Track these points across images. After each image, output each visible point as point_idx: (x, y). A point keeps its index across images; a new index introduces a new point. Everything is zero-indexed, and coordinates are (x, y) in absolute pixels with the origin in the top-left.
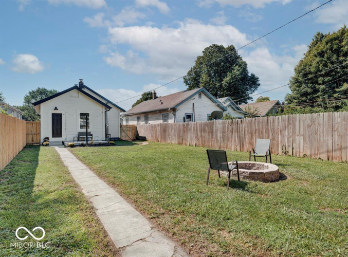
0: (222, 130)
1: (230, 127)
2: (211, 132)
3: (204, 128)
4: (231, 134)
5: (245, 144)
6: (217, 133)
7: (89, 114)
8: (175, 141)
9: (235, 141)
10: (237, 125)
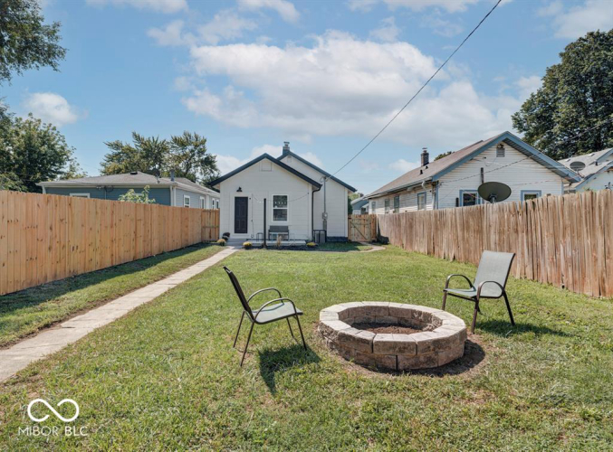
0: (498, 226)
1: (512, 219)
2: (479, 231)
3: (467, 222)
4: (514, 235)
5: (542, 263)
6: (489, 232)
7: (286, 197)
8: (423, 249)
9: (523, 254)
10: (525, 214)
